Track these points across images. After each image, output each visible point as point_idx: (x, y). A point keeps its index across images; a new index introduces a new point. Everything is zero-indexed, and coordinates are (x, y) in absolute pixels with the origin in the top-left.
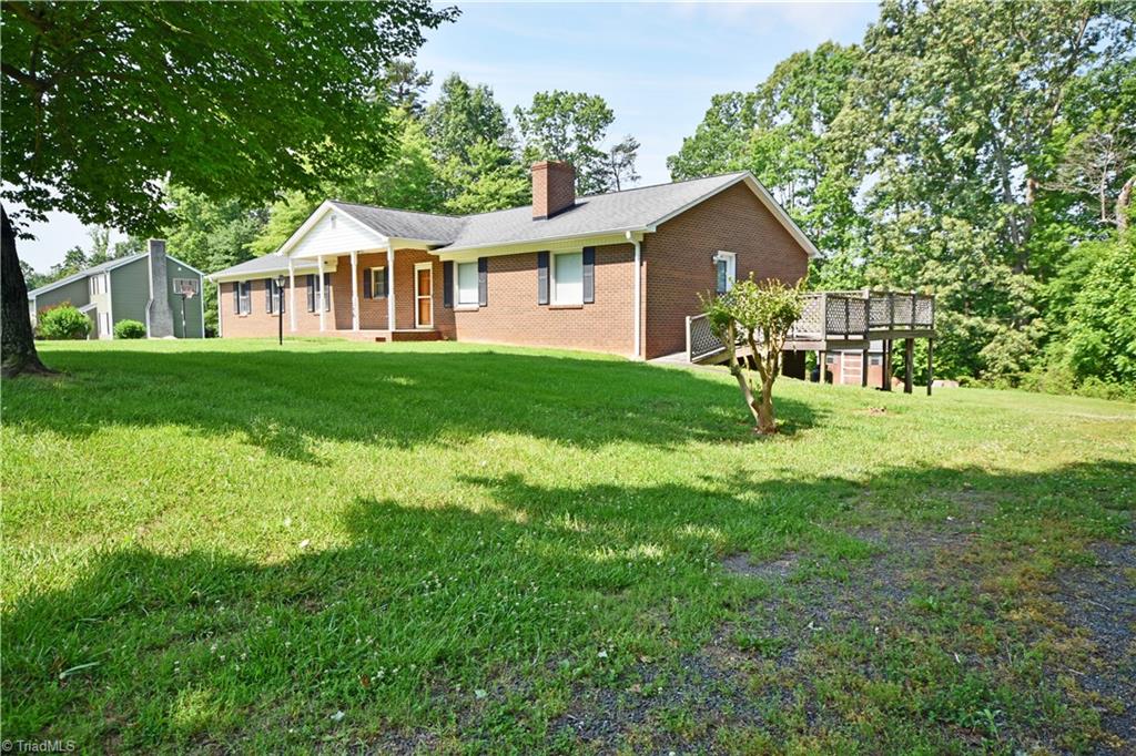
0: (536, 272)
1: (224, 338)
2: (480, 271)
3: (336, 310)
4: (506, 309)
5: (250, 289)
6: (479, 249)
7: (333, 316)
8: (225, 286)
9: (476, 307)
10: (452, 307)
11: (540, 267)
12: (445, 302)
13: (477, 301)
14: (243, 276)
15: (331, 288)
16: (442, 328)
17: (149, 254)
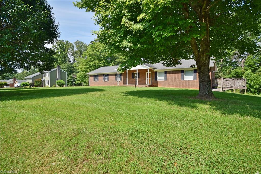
0: (181, 74)
1: (90, 86)
2: (165, 73)
3: (123, 80)
4: (172, 81)
5: (98, 76)
6: (165, 70)
7: (123, 82)
8: (91, 76)
9: (164, 80)
10: (157, 80)
11: (182, 73)
12: (155, 79)
13: (164, 79)
14: (96, 74)
15: (122, 76)
16: (154, 84)
17: (57, 69)
